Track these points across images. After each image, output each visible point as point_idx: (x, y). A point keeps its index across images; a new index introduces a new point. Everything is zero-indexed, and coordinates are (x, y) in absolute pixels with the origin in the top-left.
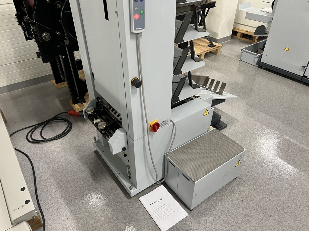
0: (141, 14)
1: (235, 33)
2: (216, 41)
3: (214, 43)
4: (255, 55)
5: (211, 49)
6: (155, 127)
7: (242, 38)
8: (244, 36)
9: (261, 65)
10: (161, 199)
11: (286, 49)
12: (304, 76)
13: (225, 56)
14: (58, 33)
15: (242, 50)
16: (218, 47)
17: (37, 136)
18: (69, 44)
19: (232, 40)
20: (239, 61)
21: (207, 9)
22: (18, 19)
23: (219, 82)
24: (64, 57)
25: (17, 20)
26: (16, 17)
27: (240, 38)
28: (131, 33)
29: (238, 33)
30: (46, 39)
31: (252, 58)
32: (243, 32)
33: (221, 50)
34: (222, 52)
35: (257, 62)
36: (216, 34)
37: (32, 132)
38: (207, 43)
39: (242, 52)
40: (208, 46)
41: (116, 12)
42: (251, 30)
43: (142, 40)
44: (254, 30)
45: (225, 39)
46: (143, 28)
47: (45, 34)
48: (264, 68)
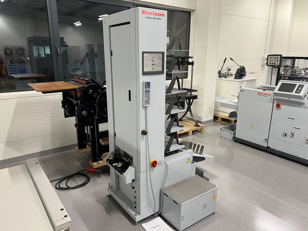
0: (148, 97)
1: (216, 118)
2: (201, 122)
3: (199, 124)
4: (230, 132)
5: (196, 128)
6: (154, 164)
7: (222, 122)
8: (224, 120)
9: (236, 140)
10: (158, 226)
11: (251, 127)
12: (268, 147)
13: (209, 134)
14: (92, 111)
15: (221, 129)
16: (202, 127)
17: (63, 185)
18: (97, 118)
19: (214, 123)
20: (220, 137)
21: (192, 100)
22: (63, 104)
23: (200, 145)
24: (92, 127)
25: (61, 104)
26: (61, 102)
27: (221, 121)
28: (143, 106)
29: (219, 118)
30: (85, 115)
31: (229, 135)
32: (222, 117)
33: (205, 129)
34: (206, 131)
35: (233, 137)
36: (201, 118)
37: (60, 183)
38: (194, 124)
39: (221, 131)
40: (194, 126)
41: (136, 97)
42: (226, 116)
43: (148, 110)
44: (227, 115)
45: (208, 122)
46: (149, 104)
47: (84, 112)
48: (239, 142)
